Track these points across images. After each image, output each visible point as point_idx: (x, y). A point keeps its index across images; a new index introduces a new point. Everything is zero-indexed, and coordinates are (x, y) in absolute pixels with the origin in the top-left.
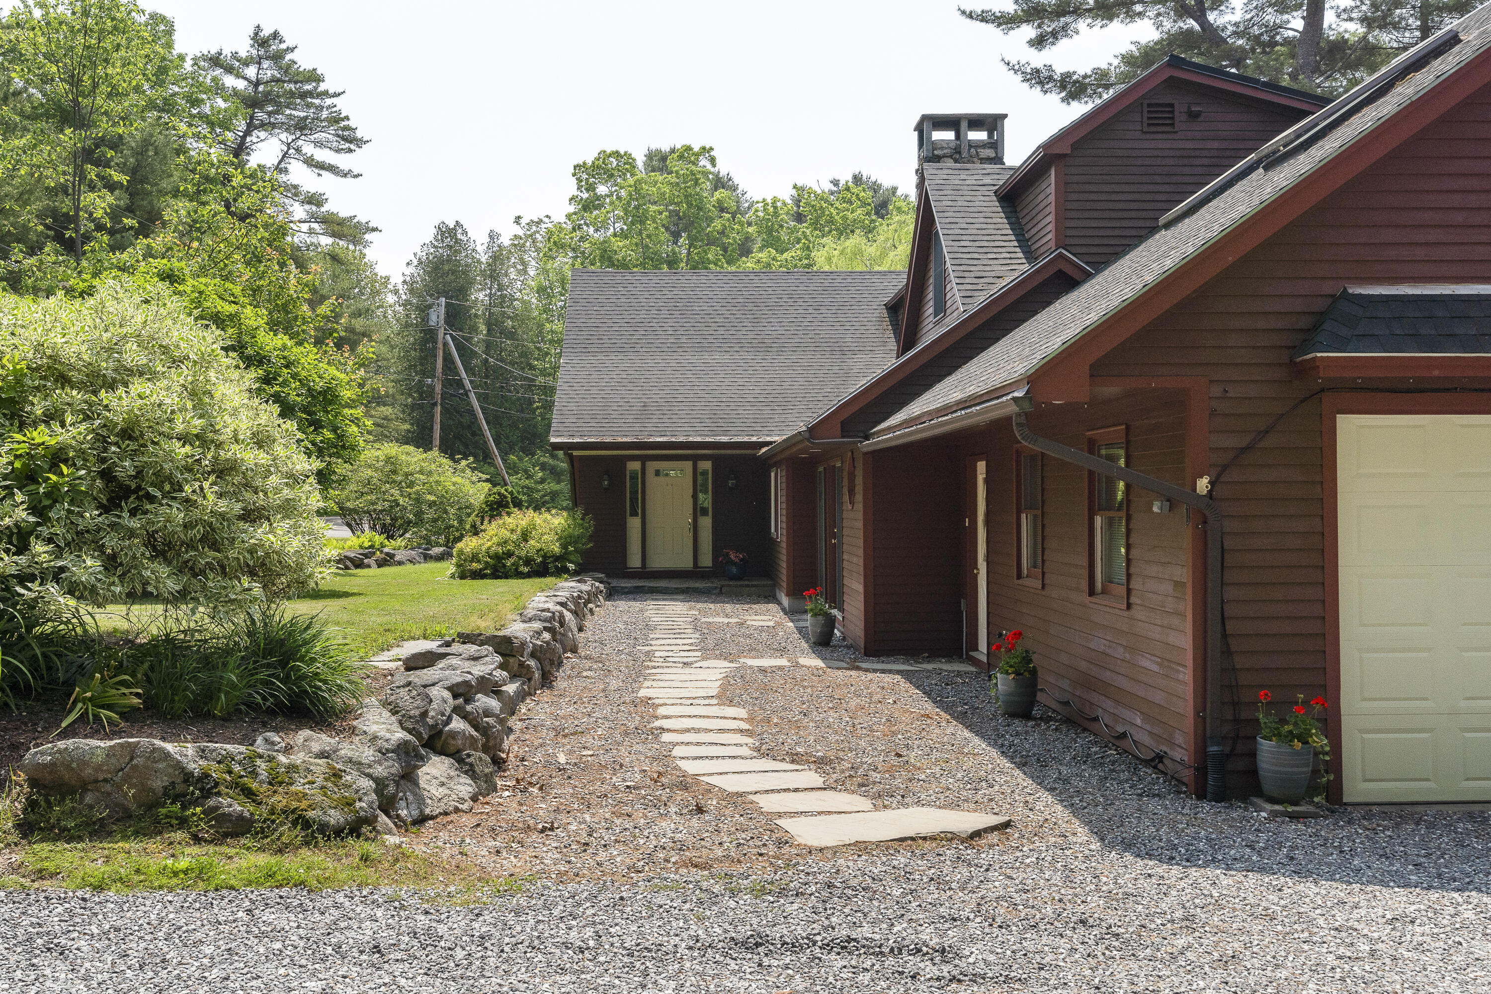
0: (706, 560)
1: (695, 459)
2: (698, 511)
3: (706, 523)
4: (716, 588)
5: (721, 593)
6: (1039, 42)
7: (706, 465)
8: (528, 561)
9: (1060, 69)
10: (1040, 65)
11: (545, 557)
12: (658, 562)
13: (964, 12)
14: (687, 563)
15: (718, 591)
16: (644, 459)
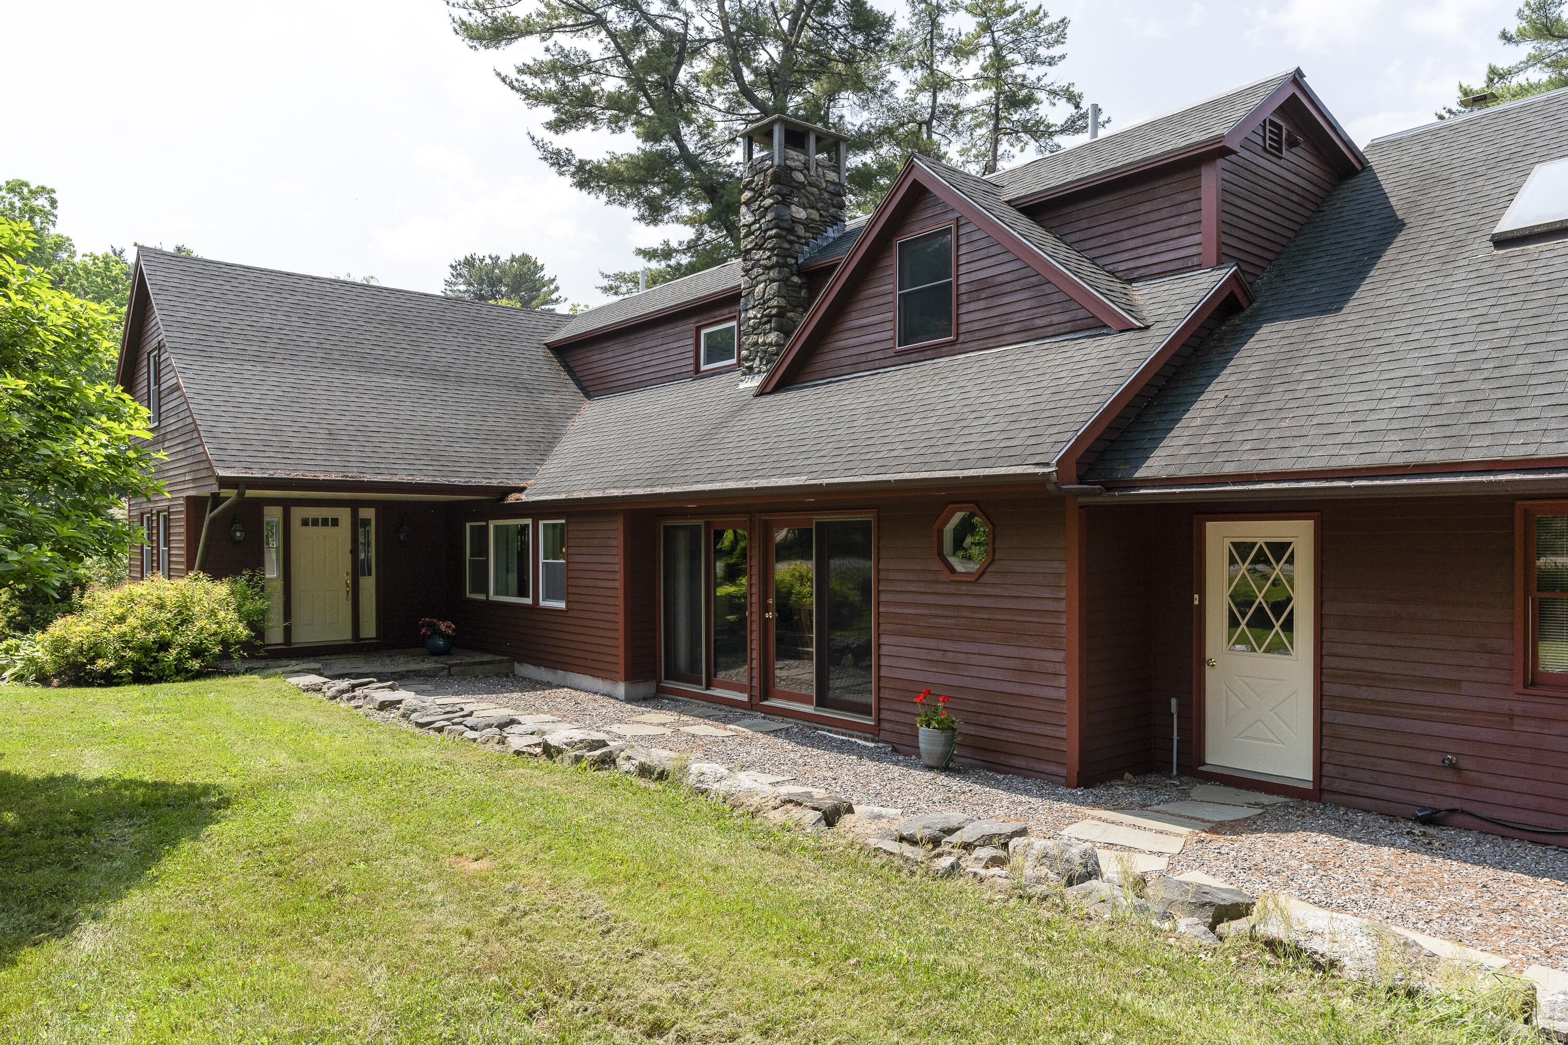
0: (369, 630)
1: (355, 505)
2: (358, 570)
3: (368, 584)
4: (443, 669)
5: (450, 675)
6: (557, 126)
7: (368, 513)
8: (197, 652)
9: (580, 154)
10: (562, 148)
11: (224, 642)
12: (304, 636)
13: (499, 74)
14: (344, 634)
15: (445, 672)
16: (287, 504)
